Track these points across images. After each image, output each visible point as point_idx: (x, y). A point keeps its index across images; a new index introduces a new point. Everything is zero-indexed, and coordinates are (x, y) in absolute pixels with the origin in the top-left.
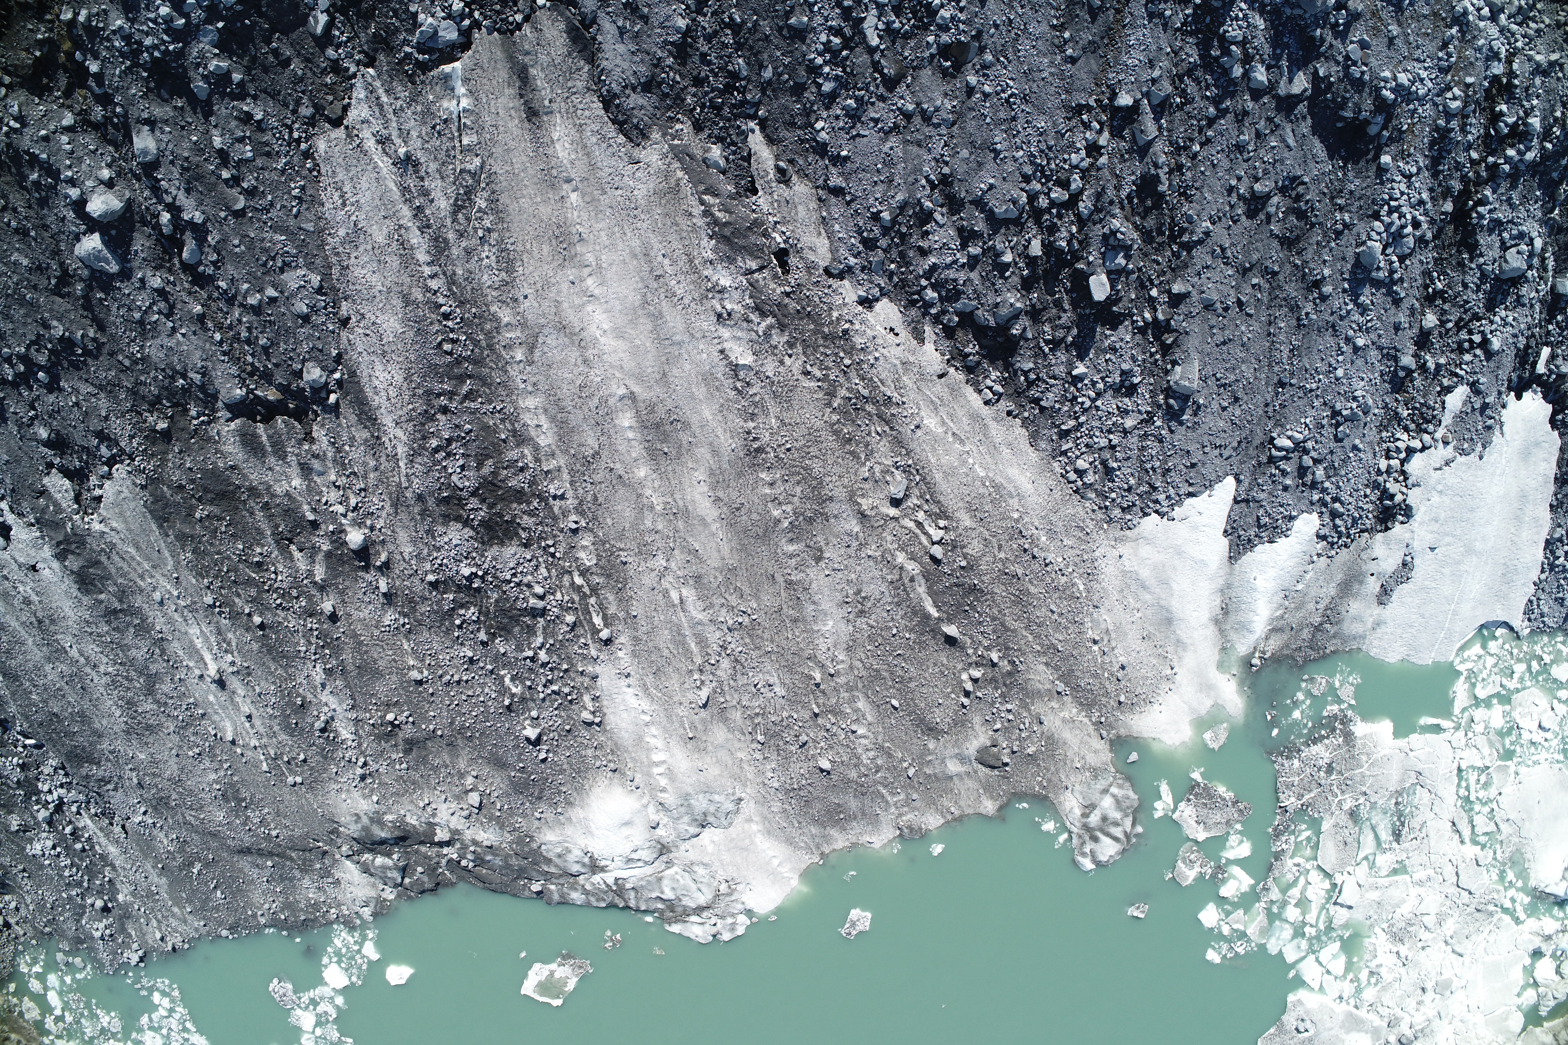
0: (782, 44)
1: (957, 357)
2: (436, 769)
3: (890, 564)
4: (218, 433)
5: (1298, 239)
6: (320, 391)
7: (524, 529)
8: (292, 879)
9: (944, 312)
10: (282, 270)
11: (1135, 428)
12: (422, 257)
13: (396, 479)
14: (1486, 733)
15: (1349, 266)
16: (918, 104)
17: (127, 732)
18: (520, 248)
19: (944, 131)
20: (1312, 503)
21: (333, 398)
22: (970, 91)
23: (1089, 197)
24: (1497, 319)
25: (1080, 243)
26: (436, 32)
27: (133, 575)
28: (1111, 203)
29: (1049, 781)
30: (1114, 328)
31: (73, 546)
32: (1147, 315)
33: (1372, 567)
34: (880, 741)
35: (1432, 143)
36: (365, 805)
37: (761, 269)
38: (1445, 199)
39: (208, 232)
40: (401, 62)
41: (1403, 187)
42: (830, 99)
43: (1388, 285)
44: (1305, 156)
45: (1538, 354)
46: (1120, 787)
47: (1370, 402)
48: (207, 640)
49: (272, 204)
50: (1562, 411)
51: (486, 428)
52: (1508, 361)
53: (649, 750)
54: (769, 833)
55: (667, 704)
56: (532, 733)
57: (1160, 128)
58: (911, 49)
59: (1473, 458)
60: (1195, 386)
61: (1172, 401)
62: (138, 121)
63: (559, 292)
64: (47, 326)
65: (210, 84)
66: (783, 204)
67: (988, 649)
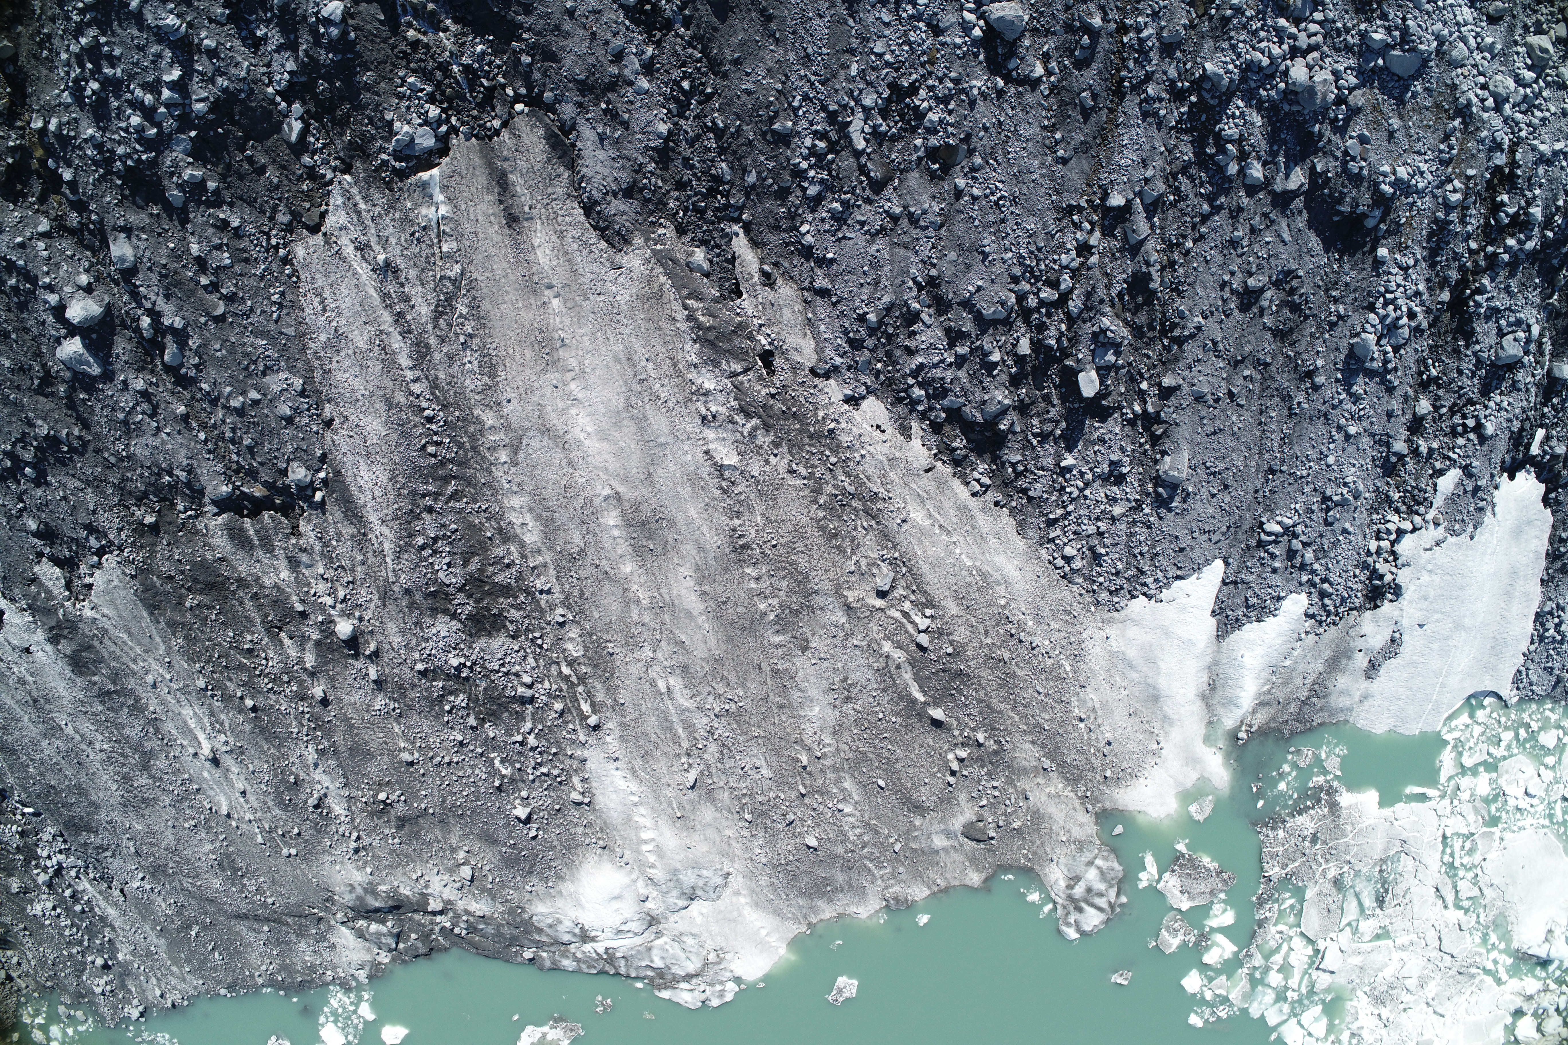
0: (766, 148)
1: (945, 452)
2: (428, 844)
3: (877, 654)
4: (206, 527)
5: (1291, 330)
6: (306, 490)
7: (511, 622)
8: (287, 943)
9: (931, 409)
10: (264, 374)
11: (1124, 515)
12: (404, 361)
13: (384, 574)
14: (1472, 800)
15: (1342, 357)
16: (905, 208)
17: (124, 805)
18: (502, 353)
19: (931, 233)
20: (1301, 584)
21: (318, 496)
22: (959, 194)
23: (1078, 296)
24: (1492, 404)
25: (1070, 340)
26: (412, 140)
27: (126, 659)
28: (1102, 301)
29: (1035, 853)
30: (1103, 420)
31: (66, 631)
32: (1137, 408)
33: (1360, 643)
34: (866, 818)
35: (1430, 235)
36: (359, 877)
37: (746, 371)
38: (1442, 289)
39: (188, 336)
40: (378, 169)
41: (1399, 279)
42: (815, 202)
43: (1381, 375)
44: (1300, 250)
45: (1533, 436)
46: (1105, 859)
47: (1361, 487)
48: (200, 720)
49: (252, 310)
50: (1555, 490)
51: (471, 526)
52: (1502, 445)
53: (638, 828)
54: (757, 905)
55: (655, 786)
56: (521, 812)
57: (1152, 227)
58: (899, 151)
59: (1464, 538)
60: (1184, 475)
61: (1160, 490)
62: (114, 229)
63: (542, 396)
64: (32, 425)
65: (185, 192)
66: (768, 306)
67: (974, 730)
